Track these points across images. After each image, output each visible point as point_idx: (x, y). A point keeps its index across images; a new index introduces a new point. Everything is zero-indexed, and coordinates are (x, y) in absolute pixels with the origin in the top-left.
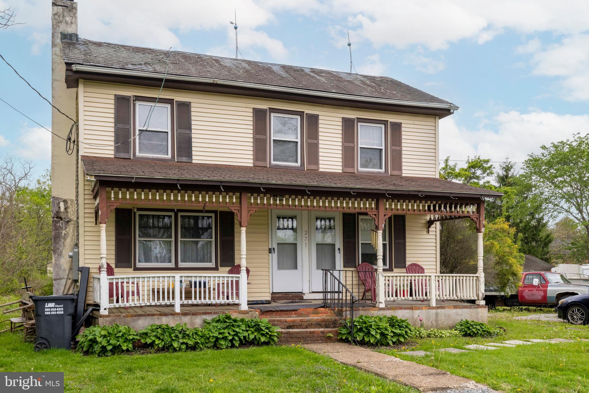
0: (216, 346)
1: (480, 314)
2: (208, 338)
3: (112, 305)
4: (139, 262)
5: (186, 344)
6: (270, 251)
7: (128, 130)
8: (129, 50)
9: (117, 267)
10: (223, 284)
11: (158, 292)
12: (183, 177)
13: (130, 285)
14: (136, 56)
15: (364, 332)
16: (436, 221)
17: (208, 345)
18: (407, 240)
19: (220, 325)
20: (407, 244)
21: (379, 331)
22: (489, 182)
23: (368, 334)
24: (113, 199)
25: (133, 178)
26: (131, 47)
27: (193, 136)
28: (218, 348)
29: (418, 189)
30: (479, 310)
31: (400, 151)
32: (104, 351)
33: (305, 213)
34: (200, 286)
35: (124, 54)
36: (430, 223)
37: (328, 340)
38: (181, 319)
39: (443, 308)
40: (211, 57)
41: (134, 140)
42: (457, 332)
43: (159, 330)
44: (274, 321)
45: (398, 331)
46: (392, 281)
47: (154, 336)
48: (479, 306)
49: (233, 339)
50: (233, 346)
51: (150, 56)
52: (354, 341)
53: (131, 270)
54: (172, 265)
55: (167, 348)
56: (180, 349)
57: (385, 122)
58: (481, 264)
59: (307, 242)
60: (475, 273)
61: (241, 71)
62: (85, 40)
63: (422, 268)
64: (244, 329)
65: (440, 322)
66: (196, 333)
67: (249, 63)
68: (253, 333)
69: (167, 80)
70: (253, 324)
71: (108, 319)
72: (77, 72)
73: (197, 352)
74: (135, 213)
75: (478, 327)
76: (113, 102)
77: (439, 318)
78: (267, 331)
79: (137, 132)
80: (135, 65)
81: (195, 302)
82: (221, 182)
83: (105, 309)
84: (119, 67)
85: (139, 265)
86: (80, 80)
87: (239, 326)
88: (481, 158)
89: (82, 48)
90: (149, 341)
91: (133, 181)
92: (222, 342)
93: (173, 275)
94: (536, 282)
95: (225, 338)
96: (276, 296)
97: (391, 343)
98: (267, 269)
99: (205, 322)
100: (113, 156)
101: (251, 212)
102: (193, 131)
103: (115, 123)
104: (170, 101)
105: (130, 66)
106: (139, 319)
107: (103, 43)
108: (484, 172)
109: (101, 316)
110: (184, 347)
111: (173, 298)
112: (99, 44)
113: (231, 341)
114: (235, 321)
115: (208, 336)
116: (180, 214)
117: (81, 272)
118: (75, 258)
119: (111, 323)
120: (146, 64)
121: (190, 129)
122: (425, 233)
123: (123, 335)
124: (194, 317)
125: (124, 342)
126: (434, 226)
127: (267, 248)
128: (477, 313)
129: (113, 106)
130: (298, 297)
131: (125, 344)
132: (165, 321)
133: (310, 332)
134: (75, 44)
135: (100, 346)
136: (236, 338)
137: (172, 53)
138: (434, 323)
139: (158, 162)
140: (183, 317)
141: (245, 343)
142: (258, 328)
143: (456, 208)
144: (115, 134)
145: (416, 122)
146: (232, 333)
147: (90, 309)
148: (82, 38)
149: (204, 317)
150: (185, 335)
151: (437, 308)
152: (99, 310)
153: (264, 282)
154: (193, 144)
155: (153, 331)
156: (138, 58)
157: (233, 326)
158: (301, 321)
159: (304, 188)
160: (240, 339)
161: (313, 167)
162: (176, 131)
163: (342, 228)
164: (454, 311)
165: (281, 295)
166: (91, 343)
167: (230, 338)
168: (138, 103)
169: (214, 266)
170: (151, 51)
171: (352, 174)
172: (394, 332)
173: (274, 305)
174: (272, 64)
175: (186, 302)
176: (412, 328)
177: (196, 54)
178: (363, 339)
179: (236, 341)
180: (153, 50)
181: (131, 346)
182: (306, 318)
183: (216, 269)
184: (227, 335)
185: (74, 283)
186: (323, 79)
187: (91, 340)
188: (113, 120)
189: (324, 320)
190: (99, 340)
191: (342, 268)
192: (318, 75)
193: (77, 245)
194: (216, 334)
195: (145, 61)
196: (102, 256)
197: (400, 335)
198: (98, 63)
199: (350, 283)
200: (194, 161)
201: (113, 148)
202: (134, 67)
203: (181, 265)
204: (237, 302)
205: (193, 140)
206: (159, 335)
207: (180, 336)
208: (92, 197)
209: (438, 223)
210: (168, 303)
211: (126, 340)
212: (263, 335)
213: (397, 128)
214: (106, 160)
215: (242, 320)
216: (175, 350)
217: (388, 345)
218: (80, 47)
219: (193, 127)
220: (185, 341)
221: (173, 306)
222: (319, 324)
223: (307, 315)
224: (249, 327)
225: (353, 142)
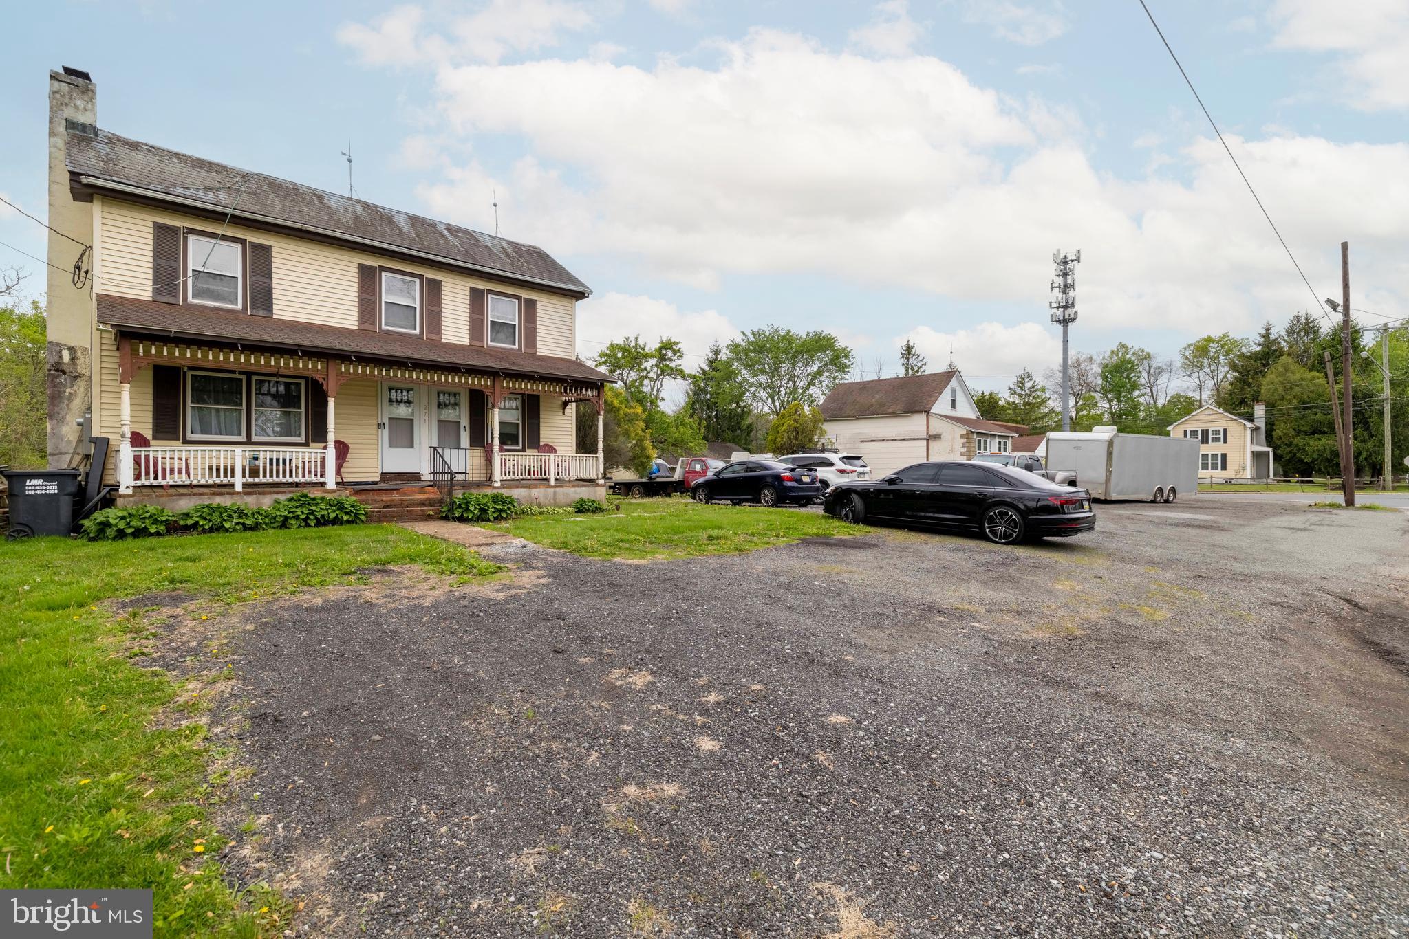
0: (284, 524)
1: (599, 493)
2: (275, 518)
3: (139, 483)
4: (192, 433)
5: (243, 524)
6: (379, 426)
7: (176, 269)
8: (185, 162)
9: (155, 438)
10: (316, 462)
11: (218, 470)
12: (246, 336)
13: (176, 461)
14: (194, 173)
15: (463, 508)
16: (572, 402)
17: (275, 525)
18: (541, 420)
19: (291, 504)
20: (541, 424)
21: (478, 507)
22: (680, 366)
23: (467, 510)
24: (141, 355)
25: (171, 331)
26: (190, 157)
27: (274, 286)
28: (286, 528)
29: (535, 370)
30: (598, 489)
31: (535, 328)
32: (121, 535)
33: (424, 389)
34: (278, 464)
35: (175, 168)
36: (566, 404)
37: (429, 518)
38: (242, 499)
39: (562, 486)
40: (313, 190)
41: (185, 283)
42: (571, 509)
43: (206, 510)
44: (368, 500)
45: (500, 507)
46: (517, 461)
47: (198, 516)
48: (598, 485)
49: (307, 518)
50: (307, 525)
51: (217, 177)
52: (453, 518)
53: (177, 445)
54: (243, 438)
55: (218, 529)
56: (235, 530)
57: (519, 298)
58: (600, 445)
59: (427, 418)
60: (596, 454)
61: (348, 216)
62: (110, 135)
63: (554, 449)
64: (324, 507)
65: (557, 501)
66: (258, 513)
67: (366, 206)
68: (334, 511)
69: (233, 216)
70: (336, 502)
71: (131, 499)
72: (89, 185)
73: (260, 533)
74: (185, 373)
75: (590, 504)
76: (151, 230)
77: (557, 496)
78: (352, 509)
79: (190, 273)
80: (188, 188)
81: (264, 480)
82: (298, 346)
83: (127, 487)
84: (159, 190)
85: (190, 437)
86: (95, 196)
87: (317, 505)
88: (673, 340)
89: (103, 149)
90: (190, 522)
91: (172, 335)
92: (293, 522)
93: (233, 448)
94: (698, 467)
95: (297, 518)
96: (385, 477)
97: (492, 518)
98: (375, 446)
99: (277, 502)
100: (151, 299)
101: (341, 382)
102: (274, 280)
103: (154, 257)
104: (242, 242)
105: (179, 190)
106: (180, 499)
107: (143, 144)
108: (675, 354)
109: (120, 496)
110: (239, 527)
111: (233, 476)
112: (135, 146)
113: (305, 520)
114: (313, 499)
115: (274, 515)
116: (254, 378)
117: (95, 443)
118: (85, 426)
119: (136, 503)
120: (206, 189)
121: (271, 278)
122: (561, 414)
123: (151, 516)
124: (261, 497)
125: (153, 524)
126: (569, 407)
127: (376, 423)
128: (595, 492)
129: (151, 236)
130: (415, 477)
131: (155, 526)
132: (218, 500)
133: (408, 511)
134: (91, 139)
135: (115, 529)
136: (312, 517)
137: (255, 177)
138: (552, 501)
139: (220, 313)
140: (245, 497)
141: (322, 522)
142: (341, 507)
143: (581, 390)
144: (154, 271)
145: (552, 301)
146: (306, 512)
147: (108, 489)
148: (106, 130)
149: (276, 496)
150: (241, 514)
151: (556, 487)
152: (117, 490)
153: (370, 461)
154: (274, 296)
155: (197, 511)
156: (198, 177)
157: (309, 504)
158: (401, 500)
159: (405, 360)
160: (317, 518)
161: (434, 336)
162: (250, 278)
163: (468, 404)
164: (573, 489)
165: (393, 476)
166: (101, 527)
167: (303, 516)
168: (191, 238)
169: (304, 441)
170: (221, 169)
171: (479, 349)
172: (495, 508)
173: (382, 486)
174: (398, 212)
175: (251, 480)
176: (516, 504)
177: (291, 183)
178: (462, 515)
179: (311, 520)
180: (226, 167)
181: (163, 528)
182: (408, 498)
183: (306, 444)
184: (299, 513)
185: (85, 460)
186: (455, 241)
187: (101, 523)
188: (151, 254)
189: (428, 499)
190: (113, 522)
191: (468, 447)
192: (452, 234)
193: (90, 409)
194: (285, 513)
195: (206, 183)
196: (123, 423)
197: (501, 511)
198: (127, 178)
199: (478, 463)
200: (275, 317)
201: (151, 289)
202: (186, 192)
203: (255, 438)
204: (322, 480)
205: (274, 291)
206: (204, 515)
207: (235, 515)
208: (115, 348)
209: (574, 404)
210: (225, 481)
211: (156, 522)
212: (346, 513)
213: (531, 305)
214: (136, 304)
215: (322, 499)
216: (227, 530)
217: (489, 520)
218: (100, 146)
219: (274, 275)
220: (241, 521)
221: (232, 485)
222: (422, 503)
223: (413, 493)
224: (330, 505)
225: (483, 314)
